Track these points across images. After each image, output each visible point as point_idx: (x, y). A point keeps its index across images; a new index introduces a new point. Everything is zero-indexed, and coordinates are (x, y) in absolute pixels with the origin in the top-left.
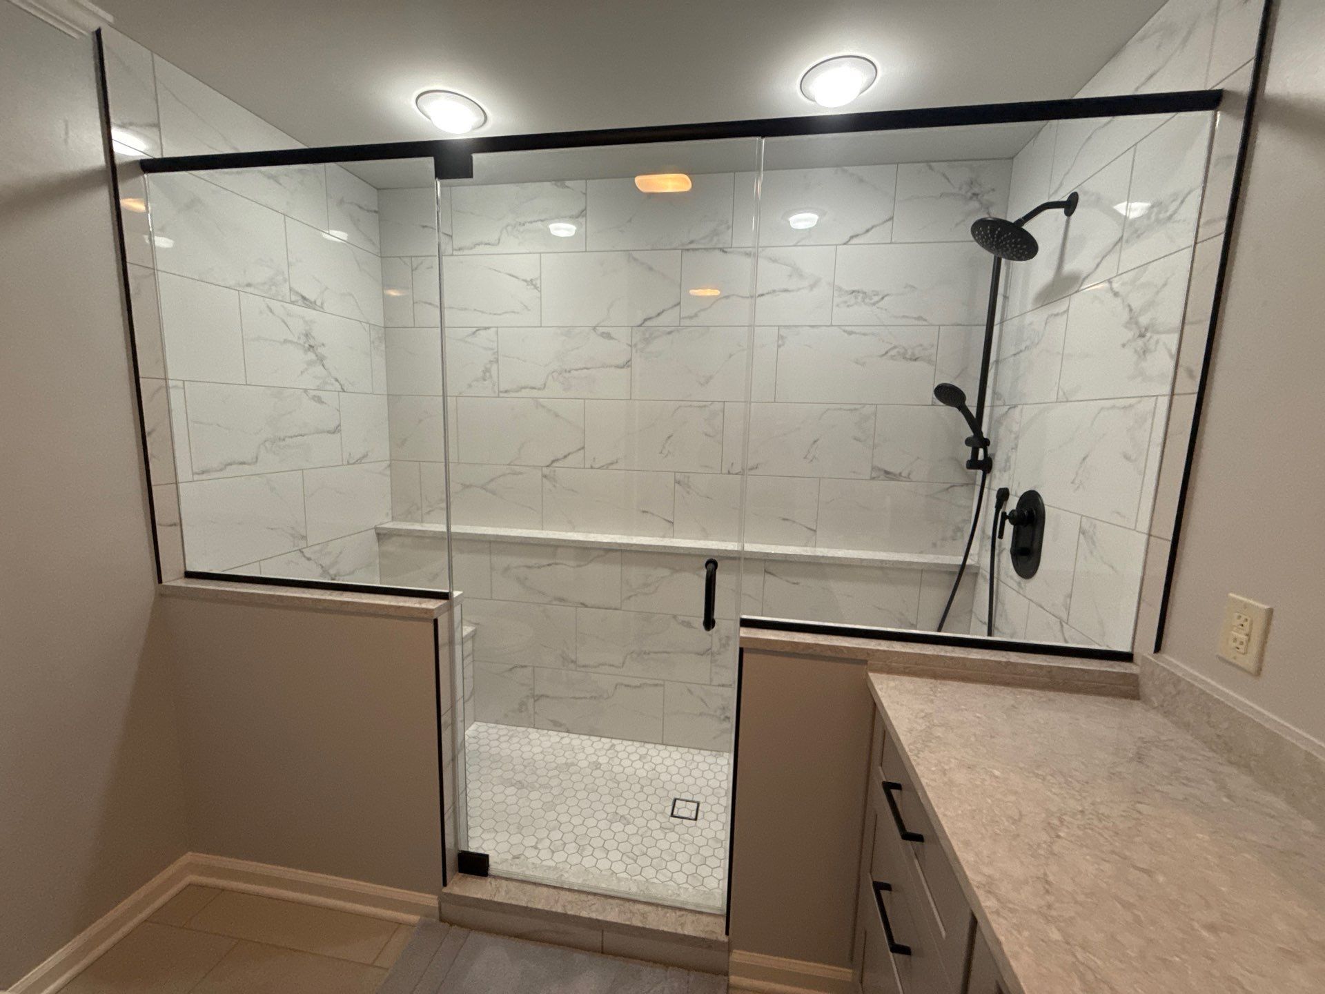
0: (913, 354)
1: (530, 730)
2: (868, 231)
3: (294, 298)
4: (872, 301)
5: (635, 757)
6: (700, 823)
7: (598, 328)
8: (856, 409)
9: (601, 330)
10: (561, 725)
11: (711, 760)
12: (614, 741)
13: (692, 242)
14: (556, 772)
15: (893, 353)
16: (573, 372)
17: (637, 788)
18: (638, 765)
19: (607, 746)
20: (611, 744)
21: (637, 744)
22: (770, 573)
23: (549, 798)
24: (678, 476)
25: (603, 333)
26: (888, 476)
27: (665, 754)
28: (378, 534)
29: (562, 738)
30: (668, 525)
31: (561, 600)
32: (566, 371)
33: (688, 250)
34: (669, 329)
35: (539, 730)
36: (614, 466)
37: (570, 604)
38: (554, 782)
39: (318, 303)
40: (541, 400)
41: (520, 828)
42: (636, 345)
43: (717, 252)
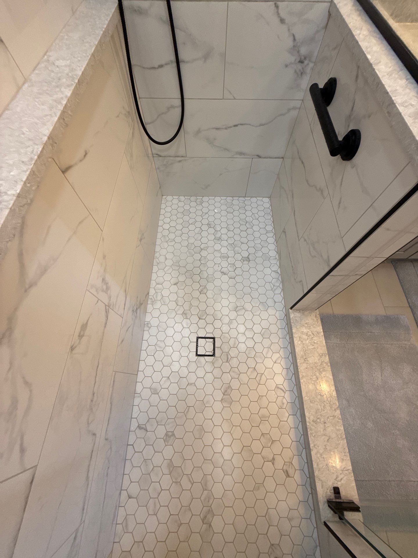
6: (216, 334)
19: (141, 434)
27: (148, 371)
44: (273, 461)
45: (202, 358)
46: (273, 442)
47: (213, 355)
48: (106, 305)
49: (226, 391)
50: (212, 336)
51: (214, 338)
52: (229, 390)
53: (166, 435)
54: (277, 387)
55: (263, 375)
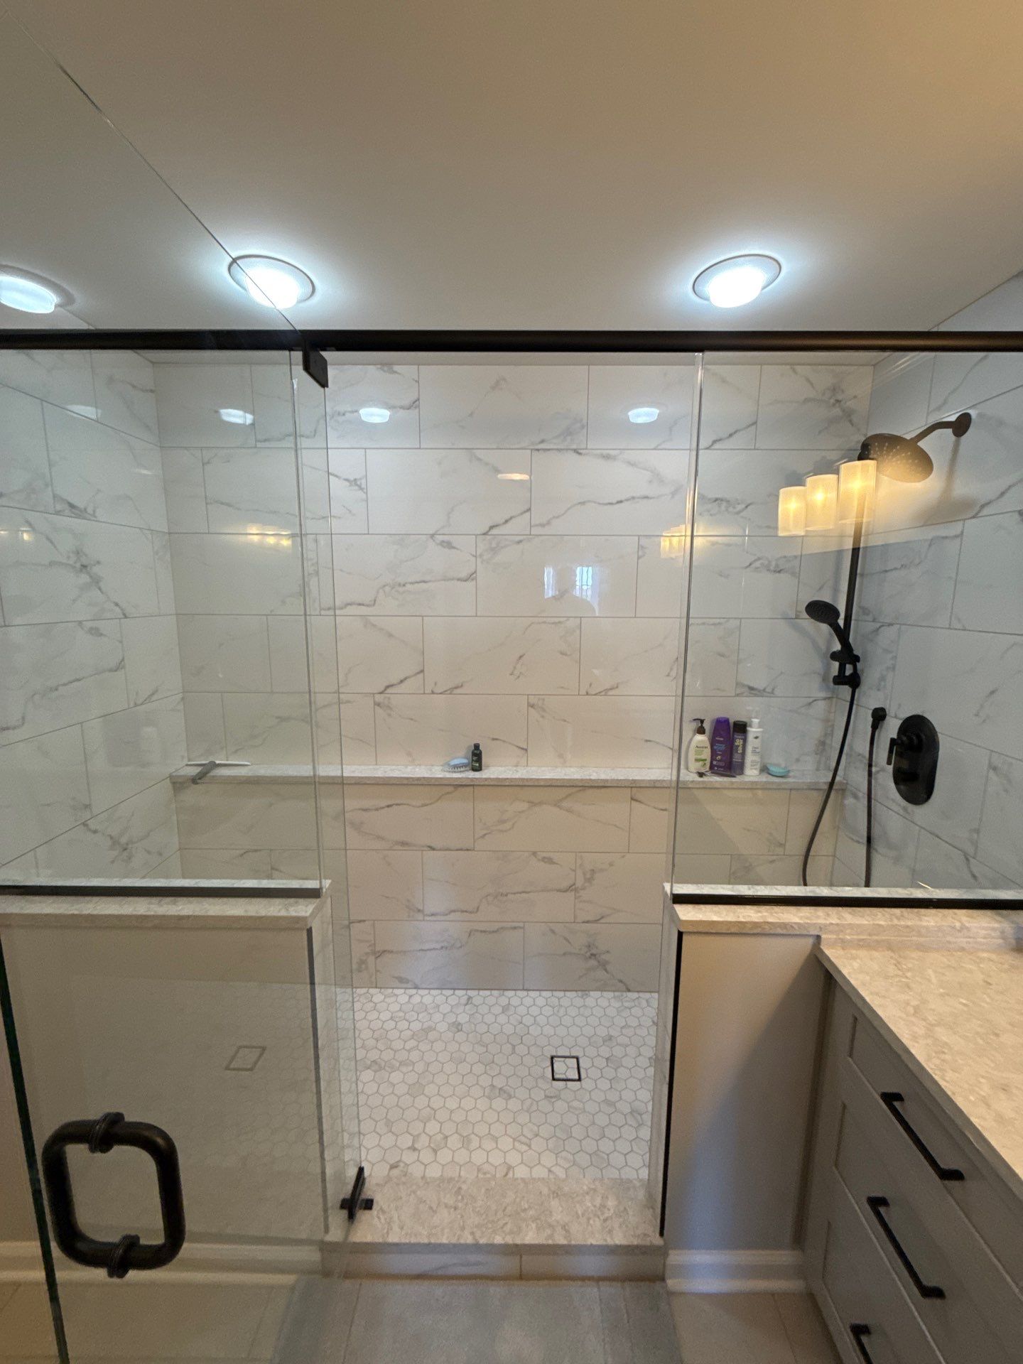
0: (777, 565)
1: (372, 991)
2: (731, 435)
3: (59, 507)
4: (735, 511)
5: (497, 1010)
6: (586, 1083)
7: (437, 536)
8: (719, 623)
9: (440, 538)
10: (407, 981)
11: (579, 1001)
12: (471, 993)
13: (542, 441)
14: (412, 1043)
15: (758, 564)
16: (409, 587)
17: (507, 1048)
18: (502, 1019)
19: (464, 1000)
20: (466, 997)
21: (496, 993)
22: (636, 800)
23: (412, 1078)
24: (533, 700)
25: (443, 541)
26: (752, 692)
27: (528, 1001)
28: (174, 783)
29: (410, 997)
30: (523, 752)
31: (403, 844)
32: (400, 585)
33: (538, 450)
34: (521, 538)
35: (383, 990)
36: (458, 691)
37: (415, 848)
38: (415, 1056)
39: (90, 510)
40: (371, 618)
41: (389, 1124)
42: (481, 556)
43: (572, 452)
44: (413, 1149)
45: (549, 1063)
46: (435, 1151)
47: (554, 1079)
48: (574, 884)
49: (505, 1092)
50: (583, 1076)
51: (579, 1079)
52: (505, 1095)
53: (459, 1024)
54: (510, 1168)
55: (527, 1148)
